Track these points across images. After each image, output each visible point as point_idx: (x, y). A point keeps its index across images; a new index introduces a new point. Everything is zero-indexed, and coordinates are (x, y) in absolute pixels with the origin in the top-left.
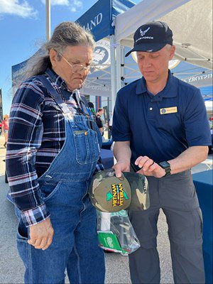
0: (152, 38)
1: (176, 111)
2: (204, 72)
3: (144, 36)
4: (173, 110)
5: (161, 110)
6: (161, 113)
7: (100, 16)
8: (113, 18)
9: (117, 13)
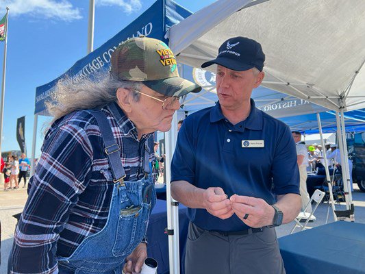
0: (239, 55)
1: (263, 146)
2: (282, 99)
3: (230, 50)
4: (260, 144)
5: (243, 142)
6: (243, 146)
7: (149, 26)
8: (167, 29)
9: (171, 23)
